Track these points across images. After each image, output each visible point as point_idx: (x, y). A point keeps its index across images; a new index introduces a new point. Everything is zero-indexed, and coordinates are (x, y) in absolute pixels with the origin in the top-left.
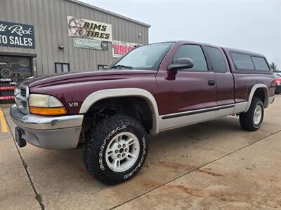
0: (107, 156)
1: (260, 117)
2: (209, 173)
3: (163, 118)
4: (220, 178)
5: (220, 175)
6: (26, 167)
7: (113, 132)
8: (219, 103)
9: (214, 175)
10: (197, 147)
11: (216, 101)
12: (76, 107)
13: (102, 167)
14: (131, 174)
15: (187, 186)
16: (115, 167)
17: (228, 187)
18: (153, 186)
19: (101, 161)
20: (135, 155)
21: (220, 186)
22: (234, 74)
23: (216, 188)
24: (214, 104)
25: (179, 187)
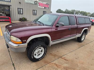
0: (34, 54)
1: (84, 38)
2: (64, 59)
3: (52, 42)
4: (67, 61)
5: (67, 60)
6: (9, 52)
7: (36, 48)
8: (71, 35)
9: (66, 60)
10: (62, 48)
11: (70, 35)
12: (25, 41)
13: (32, 58)
14: (41, 59)
15: (57, 64)
16: (36, 57)
17: (69, 65)
18: (47, 63)
19: (32, 56)
20: (43, 53)
21: (67, 65)
22: (78, 25)
23: (66, 65)
24: (70, 36)
25: (55, 64)
